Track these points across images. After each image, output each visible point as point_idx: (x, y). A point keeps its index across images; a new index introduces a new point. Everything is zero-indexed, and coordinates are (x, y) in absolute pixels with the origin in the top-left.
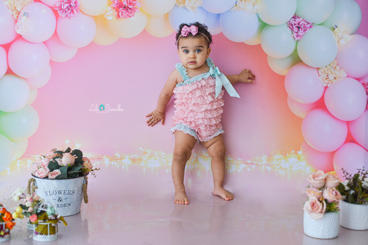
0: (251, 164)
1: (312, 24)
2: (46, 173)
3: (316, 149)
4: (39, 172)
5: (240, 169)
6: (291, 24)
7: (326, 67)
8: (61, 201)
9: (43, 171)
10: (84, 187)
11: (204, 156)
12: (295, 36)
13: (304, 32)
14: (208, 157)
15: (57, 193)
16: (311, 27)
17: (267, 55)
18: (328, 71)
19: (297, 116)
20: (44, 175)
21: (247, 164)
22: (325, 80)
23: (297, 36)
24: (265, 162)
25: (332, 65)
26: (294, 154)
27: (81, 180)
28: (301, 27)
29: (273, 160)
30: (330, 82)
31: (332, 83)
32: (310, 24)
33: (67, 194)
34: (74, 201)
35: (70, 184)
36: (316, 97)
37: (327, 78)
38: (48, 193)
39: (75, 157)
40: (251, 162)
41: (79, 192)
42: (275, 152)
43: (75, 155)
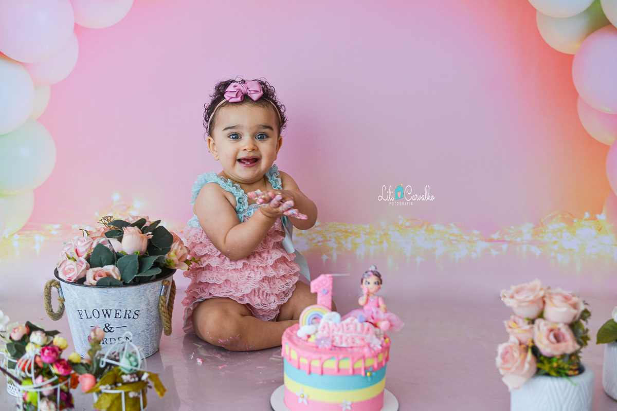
0: (498, 241)
2: (78, 272)
4: (66, 269)
5: (475, 251)
8: (109, 331)
9: (73, 267)
10: (162, 302)
11: (402, 225)
14: (409, 227)
15: (102, 315)
17: (535, 10)
19: (596, 141)
20: (74, 276)
21: (491, 240)
24: (528, 237)
26: (590, 219)
27: (154, 288)
29: (545, 233)
33: (122, 318)
34: (139, 333)
35: (129, 297)
38: (84, 313)
39: (148, 235)
40: (500, 237)
41: (151, 314)
42: (550, 215)
43: (150, 233)
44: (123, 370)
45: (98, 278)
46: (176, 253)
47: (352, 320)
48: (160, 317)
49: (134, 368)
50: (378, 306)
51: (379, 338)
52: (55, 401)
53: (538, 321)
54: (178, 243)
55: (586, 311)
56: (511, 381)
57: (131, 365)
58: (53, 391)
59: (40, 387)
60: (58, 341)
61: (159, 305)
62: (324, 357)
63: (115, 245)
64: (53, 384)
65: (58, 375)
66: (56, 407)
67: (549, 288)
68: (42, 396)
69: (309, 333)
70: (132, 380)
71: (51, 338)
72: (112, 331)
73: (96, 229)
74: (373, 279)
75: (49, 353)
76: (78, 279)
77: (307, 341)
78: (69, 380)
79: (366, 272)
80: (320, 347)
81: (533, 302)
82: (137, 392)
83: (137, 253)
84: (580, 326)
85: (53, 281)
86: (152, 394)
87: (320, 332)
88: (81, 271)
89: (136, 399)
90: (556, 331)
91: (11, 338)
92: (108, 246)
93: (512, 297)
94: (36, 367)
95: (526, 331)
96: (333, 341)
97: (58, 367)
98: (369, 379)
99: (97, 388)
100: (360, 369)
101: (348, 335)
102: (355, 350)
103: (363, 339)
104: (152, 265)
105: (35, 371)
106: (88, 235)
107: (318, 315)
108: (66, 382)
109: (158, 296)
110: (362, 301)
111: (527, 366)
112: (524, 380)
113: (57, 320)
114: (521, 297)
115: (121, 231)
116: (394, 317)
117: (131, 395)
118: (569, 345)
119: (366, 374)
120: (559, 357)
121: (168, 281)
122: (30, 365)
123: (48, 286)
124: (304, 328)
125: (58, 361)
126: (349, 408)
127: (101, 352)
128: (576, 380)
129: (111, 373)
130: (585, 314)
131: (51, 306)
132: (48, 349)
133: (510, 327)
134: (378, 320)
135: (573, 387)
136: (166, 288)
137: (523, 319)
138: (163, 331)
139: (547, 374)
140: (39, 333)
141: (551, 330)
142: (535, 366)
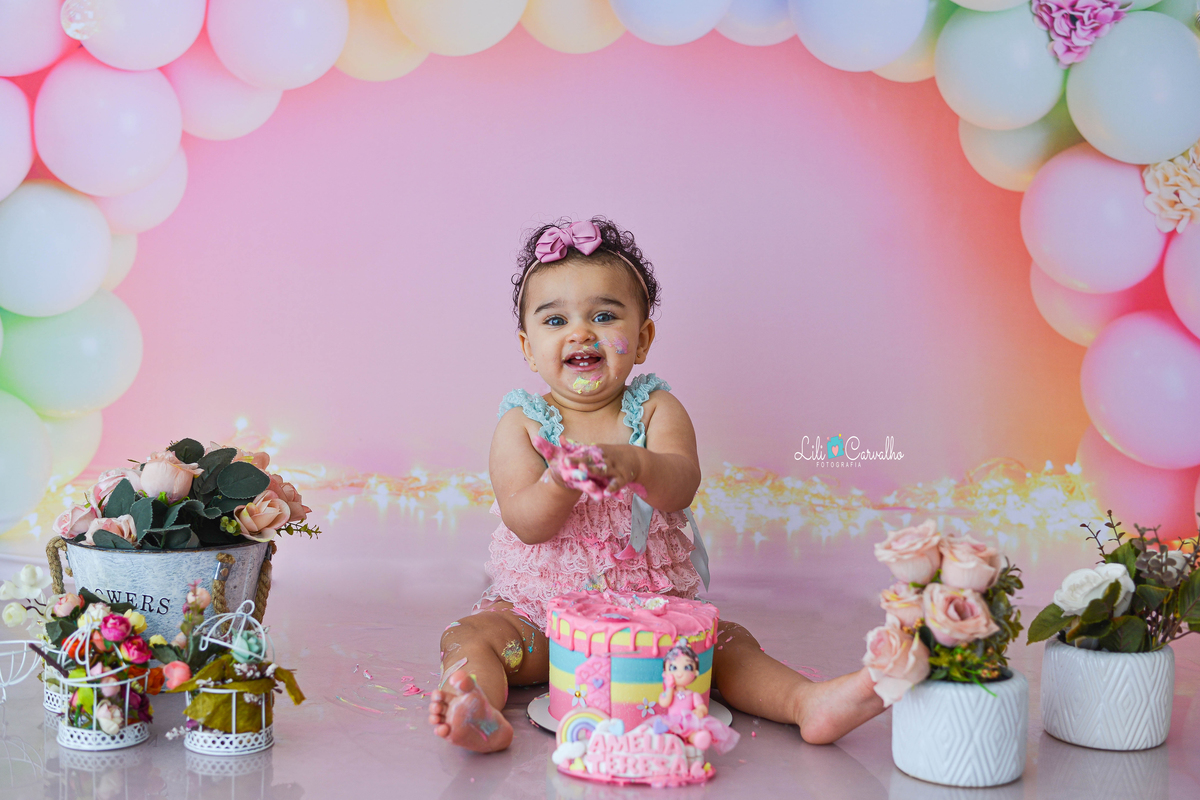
0: (895, 508)
1: (1121, 8)
3: (1132, 456)
5: (856, 526)
6: (1044, 8)
7: (1171, 160)
11: (729, 478)
12: (1060, 50)
13: (1094, 35)
14: (741, 482)
16: (1117, 17)
17: (955, 117)
18: (1177, 175)
19: (1063, 338)
21: (883, 507)
22: (1166, 207)
23: (1069, 50)
24: (947, 502)
25: (1191, 154)
26: (1054, 473)
28: (1081, 18)
29: (976, 495)
30: (1187, 214)
31: (1191, 217)
32: (1116, 7)
36: (1133, 269)
37: (1176, 203)
40: (898, 501)
42: (984, 465)
44: (236, 656)
49: (255, 655)
52: (122, 707)
53: (930, 587)
56: (889, 689)
57: (250, 650)
58: (119, 690)
59: (98, 681)
64: (119, 677)
65: (127, 662)
66: (123, 716)
67: (950, 534)
68: (100, 697)
70: (249, 674)
75: (115, 624)
78: (146, 675)
81: (920, 554)
82: (257, 695)
84: (1001, 598)
86: (282, 700)
89: (256, 707)
90: (959, 602)
91: (53, 615)
93: (889, 547)
94: (94, 649)
95: (911, 604)
97: (128, 649)
99: (193, 684)
105: (92, 657)
108: (140, 677)
111: (912, 659)
112: (906, 684)
117: (248, 698)
118: (981, 625)
120: (964, 645)
122: (83, 647)
125: (129, 639)
128: (995, 687)
129: (216, 662)
132: (114, 619)
133: (887, 601)
135: (991, 698)
137: (907, 584)
139: (948, 679)
140: (99, 606)
141: (951, 600)
142: (925, 661)
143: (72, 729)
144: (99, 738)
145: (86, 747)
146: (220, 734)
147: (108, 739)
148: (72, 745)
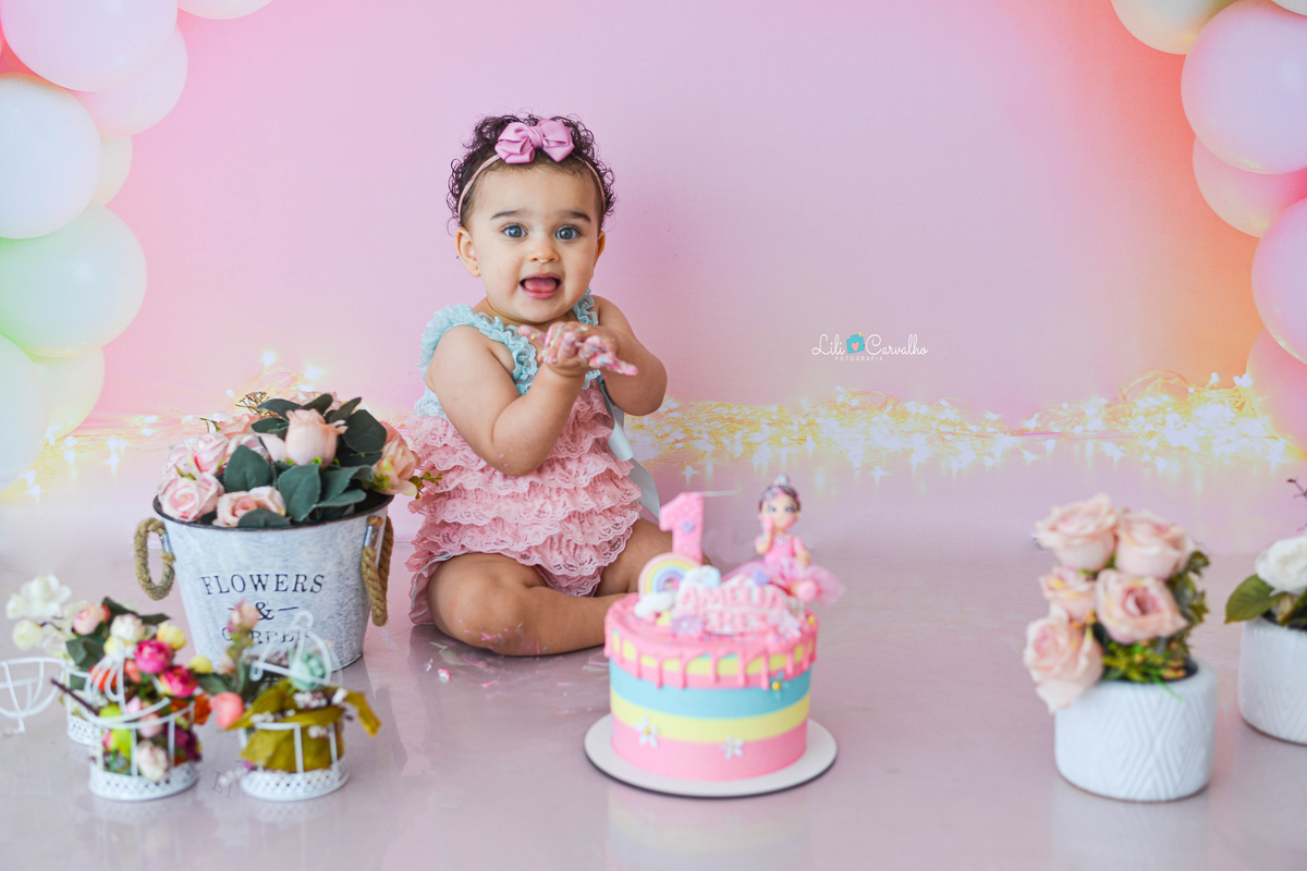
0: (1037, 433)
2: (201, 501)
4: (177, 497)
5: (991, 455)
8: (265, 617)
9: (191, 492)
10: (367, 559)
11: (843, 405)
14: (857, 408)
15: (250, 586)
19: (1231, 228)
20: (193, 509)
21: (1023, 433)
24: (1096, 424)
26: (1220, 386)
27: (351, 531)
29: (1130, 415)
33: (290, 590)
34: (325, 619)
35: (302, 548)
38: (213, 583)
39: (337, 427)
40: (1039, 426)
41: (347, 582)
42: (1141, 379)
43: (342, 422)
44: (296, 685)
45: (241, 513)
46: (392, 463)
47: (742, 582)
48: (364, 590)
49: (318, 681)
50: (793, 554)
51: (796, 617)
52: (165, 747)
53: (1104, 575)
54: (395, 443)
55: (1197, 555)
56: (1055, 693)
57: (312, 673)
58: (161, 728)
59: (136, 720)
60: (166, 633)
61: (361, 566)
62: (688, 653)
63: (274, 447)
64: (161, 714)
65: (169, 697)
66: (168, 758)
67: (1127, 511)
68: (140, 739)
69: (659, 609)
70: (314, 704)
71: (153, 629)
72: (269, 616)
73: (234, 418)
74: (783, 502)
75: (151, 655)
76: (200, 515)
77: (654, 624)
78: (191, 707)
79: (769, 488)
80: (680, 633)
81: (1093, 537)
82: (324, 726)
83: (317, 461)
84: (1188, 583)
85: (152, 521)
86: (354, 731)
87: (679, 606)
88: (207, 498)
89: (323, 742)
90: (1139, 594)
91: (73, 630)
92: (258, 449)
93: (1054, 529)
94: (128, 683)
95: (1082, 595)
96: (705, 623)
97: (170, 681)
98: (778, 696)
99: (247, 719)
100: (758, 677)
101: (736, 610)
102: (749, 639)
103: (764, 618)
104: (346, 486)
105: (127, 690)
106: (218, 429)
107: (675, 573)
108: (184, 711)
109: (360, 546)
110: (761, 545)
111: (1083, 662)
112: (1077, 690)
113: (161, 598)
114: (1070, 528)
115: (281, 421)
116: (824, 574)
117: (314, 732)
118: (1166, 619)
119: (770, 685)
120: (1145, 643)
121: (380, 518)
122: (115, 679)
123: (143, 530)
124: (648, 600)
125: (169, 669)
126: (739, 752)
127: (254, 652)
128: (1179, 688)
129: (272, 692)
130: (1197, 561)
131: (147, 572)
132: (151, 646)
133: (1052, 589)
134: (794, 580)
135: (1175, 702)
136: (375, 531)
137: (1077, 571)
138: (370, 618)
139: (1125, 679)
140: (128, 619)
141: (1130, 591)
142: (1099, 662)
143: (109, 776)
144: (142, 786)
145: (125, 796)
146: (284, 774)
147: (152, 786)
148: (109, 793)
